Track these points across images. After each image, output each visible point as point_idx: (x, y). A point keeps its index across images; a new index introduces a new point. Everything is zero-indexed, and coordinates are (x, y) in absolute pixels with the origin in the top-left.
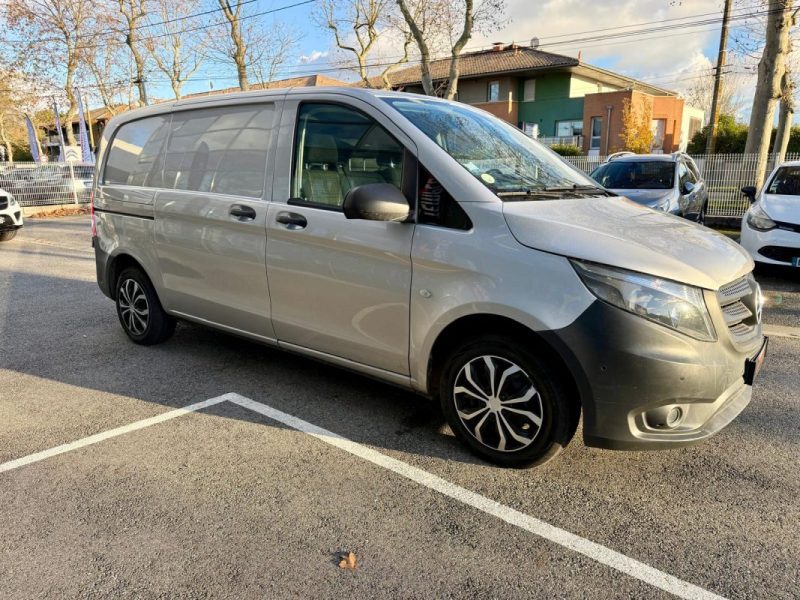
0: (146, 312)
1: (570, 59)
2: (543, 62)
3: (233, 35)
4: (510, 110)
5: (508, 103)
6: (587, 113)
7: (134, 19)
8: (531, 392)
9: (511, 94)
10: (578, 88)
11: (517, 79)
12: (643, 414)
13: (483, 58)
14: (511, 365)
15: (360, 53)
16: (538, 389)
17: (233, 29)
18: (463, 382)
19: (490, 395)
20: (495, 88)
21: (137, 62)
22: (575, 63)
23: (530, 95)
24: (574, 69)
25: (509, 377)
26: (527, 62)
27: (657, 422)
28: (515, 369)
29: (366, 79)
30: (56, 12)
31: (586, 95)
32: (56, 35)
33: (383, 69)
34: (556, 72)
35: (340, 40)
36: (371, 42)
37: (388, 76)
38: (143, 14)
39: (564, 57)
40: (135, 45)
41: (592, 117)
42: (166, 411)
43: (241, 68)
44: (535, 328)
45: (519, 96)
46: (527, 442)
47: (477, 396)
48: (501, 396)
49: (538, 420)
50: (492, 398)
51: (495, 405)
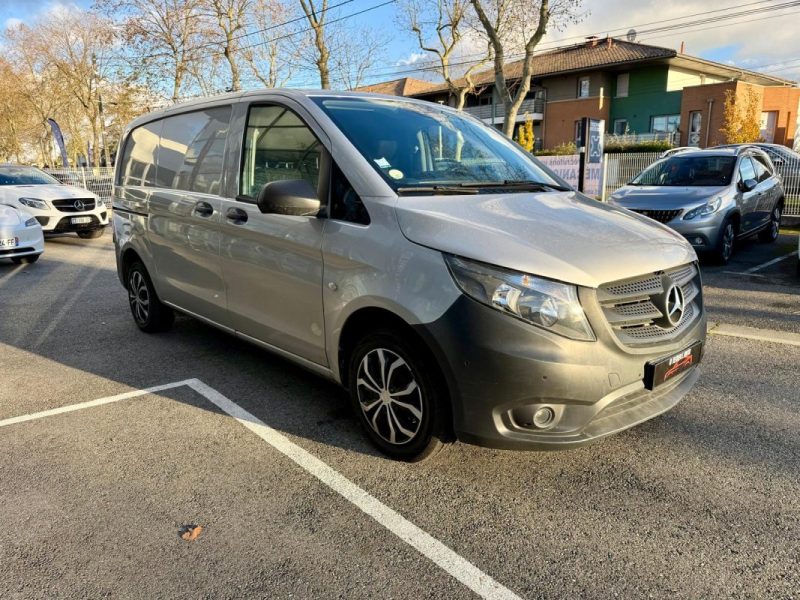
0: (147, 302)
1: (666, 50)
2: (637, 55)
3: (318, 43)
4: (601, 106)
5: (599, 99)
6: (685, 109)
7: (231, 32)
8: (412, 386)
9: (602, 90)
10: (676, 81)
11: (609, 74)
12: (509, 412)
13: (573, 55)
14: (397, 358)
15: (442, 55)
16: (418, 382)
17: (317, 36)
18: (363, 375)
19: (382, 387)
20: (585, 83)
21: (234, 72)
22: (672, 54)
23: (623, 92)
24: (672, 61)
25: (395, 371)
26: (621, 55)
27: (524, 420)
28: (400, 362)
29: (448, 80)
30: (165, 29)
31: (685, 88)
32: (164, 51)
33: (466, 68)
34: (653, 64)
35: (423, 42)
36: (454, 43)
37: (472, 77)
38: (239, 27)
39: (661, 49)
40: (231, 55)
41: (690, 112)
42: (128, 391)
43: (324, 74)
44: (411, 322)
45: (611, 93)
46: (412, 435)
47: (372, 389)
48: (390, 388)
49: (419, 414)
50: (383, 390)
51: (386, 397)
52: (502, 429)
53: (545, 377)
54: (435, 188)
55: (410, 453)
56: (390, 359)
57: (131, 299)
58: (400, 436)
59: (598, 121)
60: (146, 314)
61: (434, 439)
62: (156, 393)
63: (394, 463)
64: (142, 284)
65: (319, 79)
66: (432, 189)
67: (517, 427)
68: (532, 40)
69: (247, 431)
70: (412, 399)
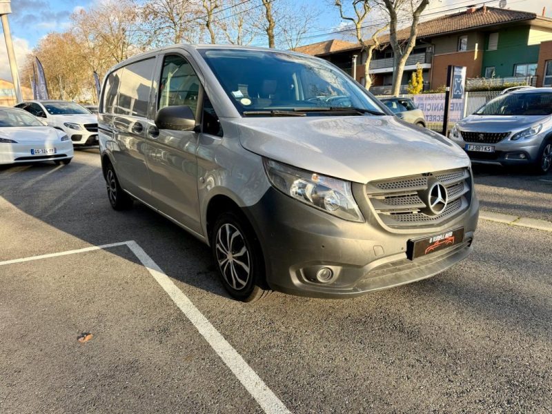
0: (115, 190)
1: (529, 14)
2: (506, 18)
3: (268, 16)
4: (476, 57)
5: (474, 51)
6: (541, 57)
7: (211, 11)
8: (244, 250)
9: (477, 45)
10: (535, 37)
11: (483, 33)
12: (301, 270)
13: (456, 19)
14: (236, 231)
15: (356, 22)
16: (247, 248)
17: (267, 12)
18: (218, 242)
19: (228, 250)
20: (465, 40)
22: (533, 16)
23: (493, 45)
24: (533, 22)
25: (234, 239)
26: (493, 19)
28: (237, 233)
29: (360, 40)
31: (542, 42)
32: (168, 24)
34: (520, 24)
35: (343, 13)
36: (365, 13)
37: (377, 38)
38: (216, 7)
39: (524, 13)
40: (211, 25)
41: (546, 61)
43: (271, 37)
44: (240, 205)
45: (484, 47)
46: (244, 284)
47: (222, 251)
48: (232, 251)
49: (247, 269)
50: (229, 252)
51: (230, 257)
52: (296, 282)
53: (323, 247)
54: (272, 112)
55: (243, 296)
56: (233, 231)
57: (108, 188)
58: (238, 285)
59: (461, 67)
60: (115, 198)
61: (256, 287)
62: (104, 249)
63: (235, 302)
64: (112, 178)
65: (268, 41)
66: (270, 112)
67: (306, 280)
68: (418, 9)
69: (150, 276)
70: (243, 259)
